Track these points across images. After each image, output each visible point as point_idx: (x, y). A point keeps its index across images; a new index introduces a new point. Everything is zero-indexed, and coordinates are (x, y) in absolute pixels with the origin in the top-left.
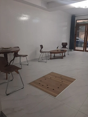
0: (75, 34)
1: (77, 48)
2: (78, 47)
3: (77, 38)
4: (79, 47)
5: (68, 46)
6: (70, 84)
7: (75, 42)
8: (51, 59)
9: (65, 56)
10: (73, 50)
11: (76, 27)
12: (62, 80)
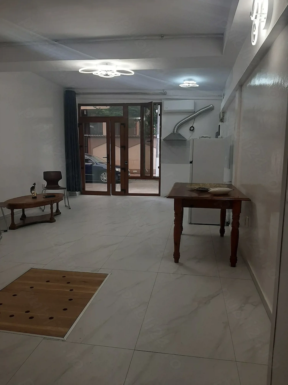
0: (81, 146)
1: (89, 187)
2: (91, 182)
3: (86, 157)
4: (94, 184)
5: (62, 183)
6: (96, 290)
7: (82, 168)
8: (13, 227)
9: (58, 212)
10: (77, 193)
11: (80, 124)
12: (69, 285)
